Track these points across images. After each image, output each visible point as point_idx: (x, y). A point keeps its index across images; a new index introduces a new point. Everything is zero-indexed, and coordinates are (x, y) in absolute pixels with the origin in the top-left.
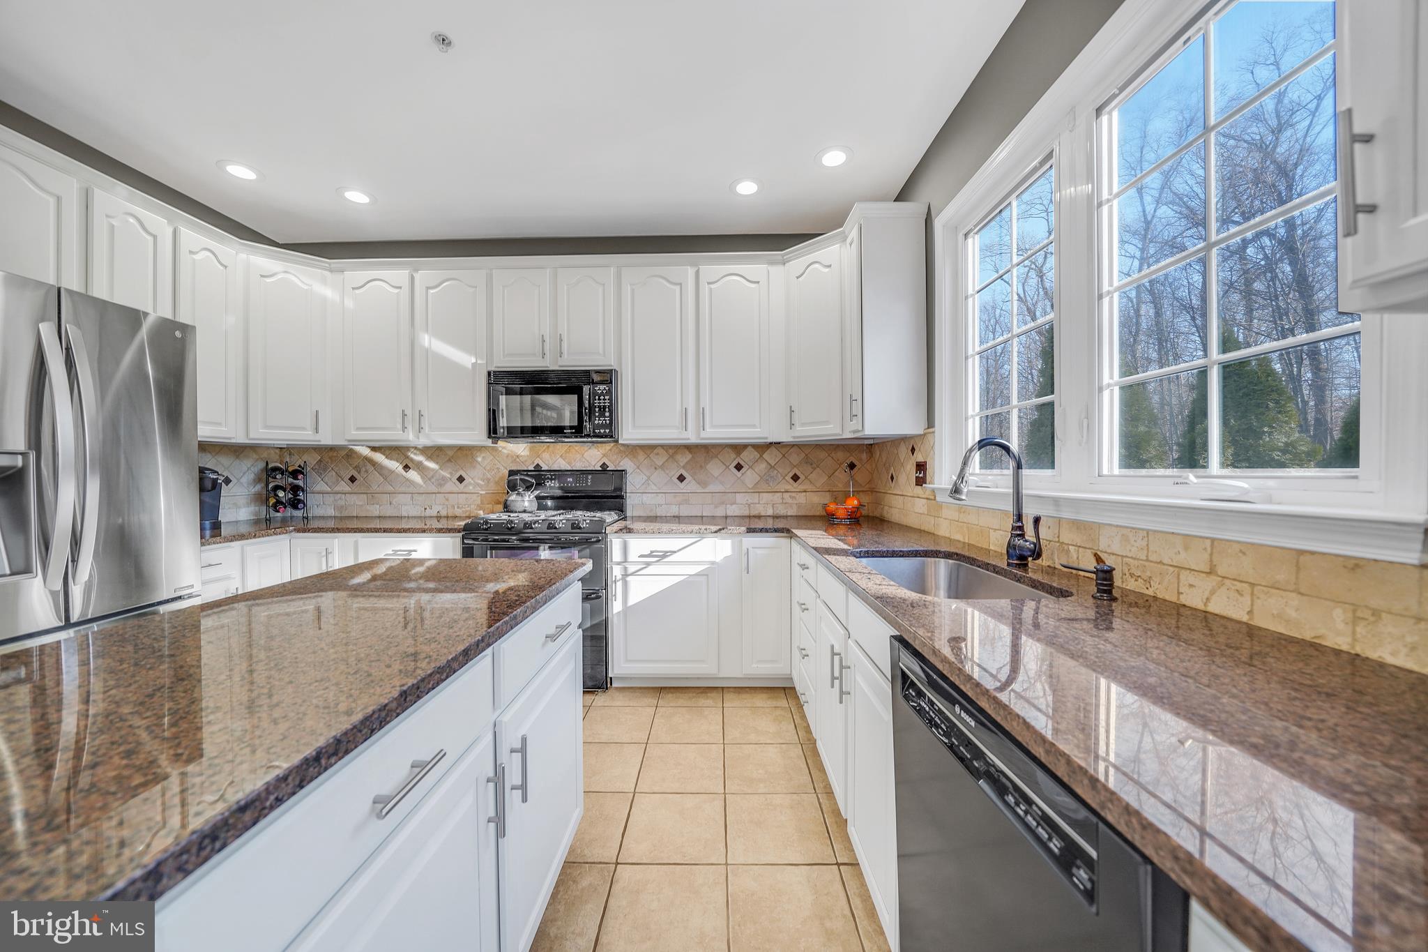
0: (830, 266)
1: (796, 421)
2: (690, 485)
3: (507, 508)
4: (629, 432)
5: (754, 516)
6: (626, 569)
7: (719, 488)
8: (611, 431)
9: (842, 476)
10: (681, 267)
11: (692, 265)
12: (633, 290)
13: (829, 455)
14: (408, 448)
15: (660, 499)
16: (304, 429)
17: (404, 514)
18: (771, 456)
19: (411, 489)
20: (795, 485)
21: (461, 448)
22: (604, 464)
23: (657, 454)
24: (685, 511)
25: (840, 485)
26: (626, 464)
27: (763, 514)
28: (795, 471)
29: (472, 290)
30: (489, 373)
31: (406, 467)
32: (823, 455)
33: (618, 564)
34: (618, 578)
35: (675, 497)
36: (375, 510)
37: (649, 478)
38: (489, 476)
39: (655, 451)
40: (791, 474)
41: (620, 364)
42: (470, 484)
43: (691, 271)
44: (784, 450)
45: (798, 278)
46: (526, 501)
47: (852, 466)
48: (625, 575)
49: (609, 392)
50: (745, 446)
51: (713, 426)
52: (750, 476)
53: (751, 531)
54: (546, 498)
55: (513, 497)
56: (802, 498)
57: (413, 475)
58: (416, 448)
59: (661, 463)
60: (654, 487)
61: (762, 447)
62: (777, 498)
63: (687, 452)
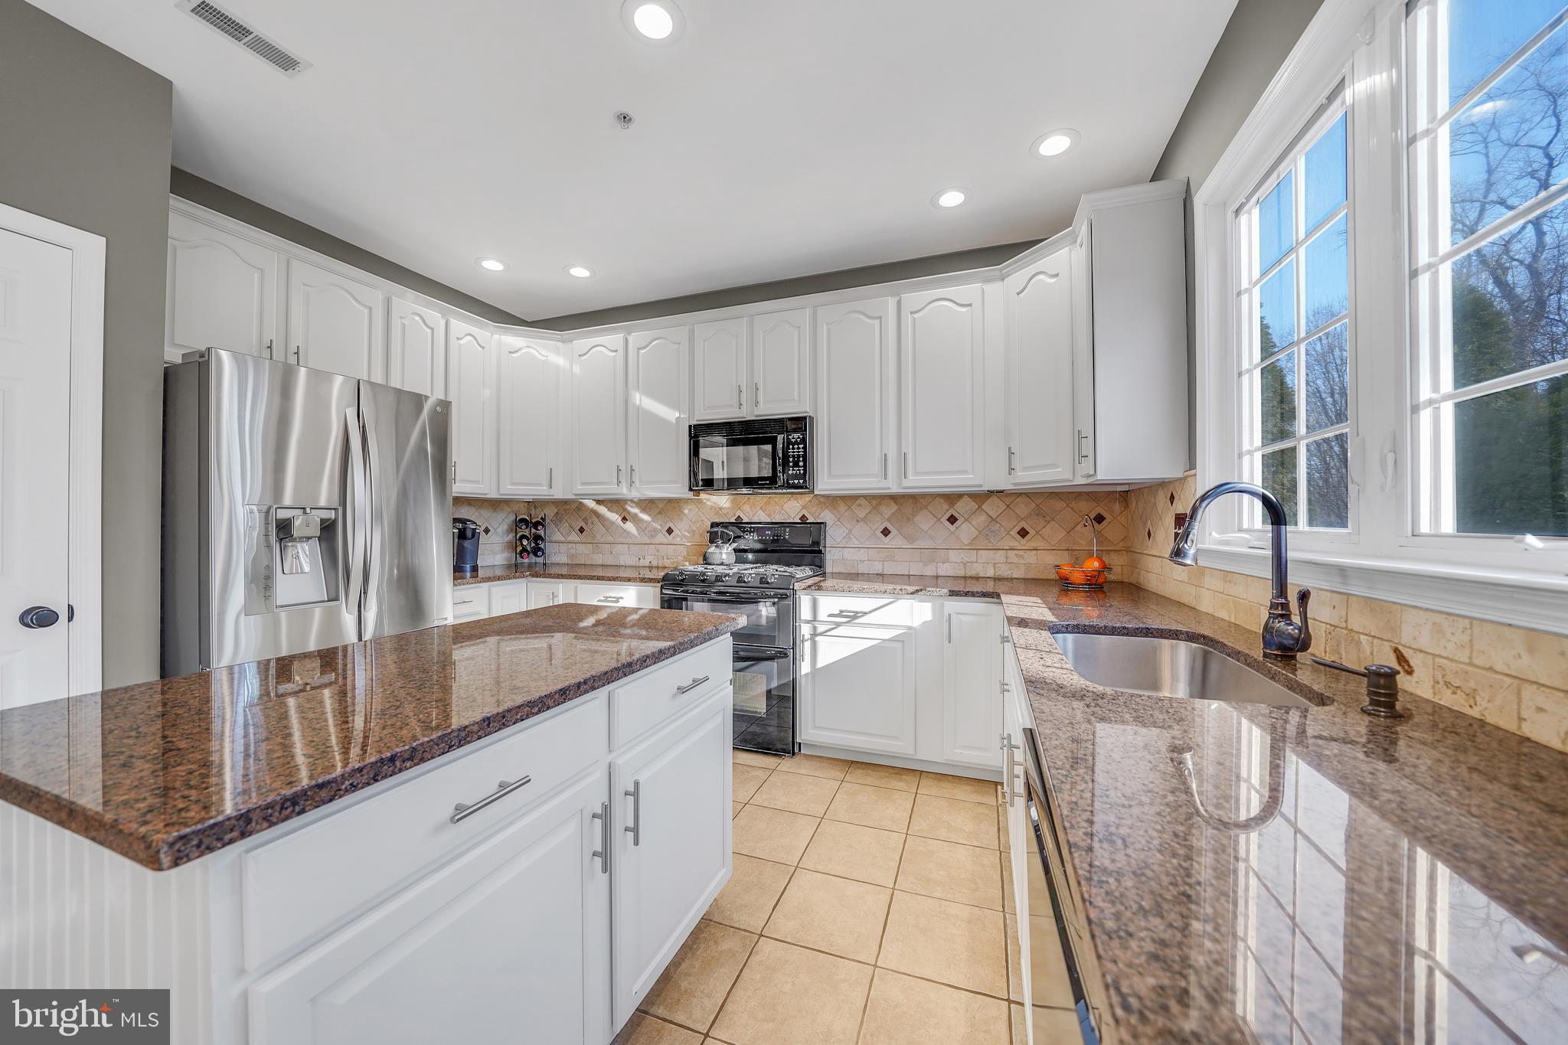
0: (1057, 275)
1: (1017, 464)
2: (895, 540)
3: (706, 560)
4: (825, 482)
5: (971, 577)
6: (815, 628)
7: (929, 544)
8: (805, 481)
9: (1086, 531)
10: (882, 299)
11: (893, 295)
12: (829, 330)
13: (1067, 506)
14: (625, 501)
15: (862, 555)
16: (541, 485)
17: (622, 563)
18: (993, 507)
19: (629, 540)
20: (1024, 541)
21: (670, 501)
22: (803, 516)
23: (860, 505)
24: (890, 568)
25: (1083, 542)
26: (826, 516)
27: (982, 575)
28: (1023, 524)
29: (676, 346)
30: (690, 426)
31: (624, 519)
32: (1059, 505)
33: (808, 622)
34: (806, 637)
35: (878, 552)
36: (599, 559)
37: (850, 531)
38: (694, 528)
39: (858, 502)
40: (1018, 528)
41: (816, 411)
42: (678, 535)
43: (891, 302)
44: (1008, 500)
45: (1018, 294)
46: (724, 553)
47: (1100, 519)
48: (814, 635)
49: (804, 441)
50: (960, 496)
51: (916, 473)
52: (966, 531)
53: (953, 593)
54: (745, 551)
55: (712, 549)
56: (1031, 558)
57: (629, 526)
58: (632, 501)
59: (862, 516)
60: (856, 542)
61: (981, 497)
62: (1000, 556)
63: (893, 503)
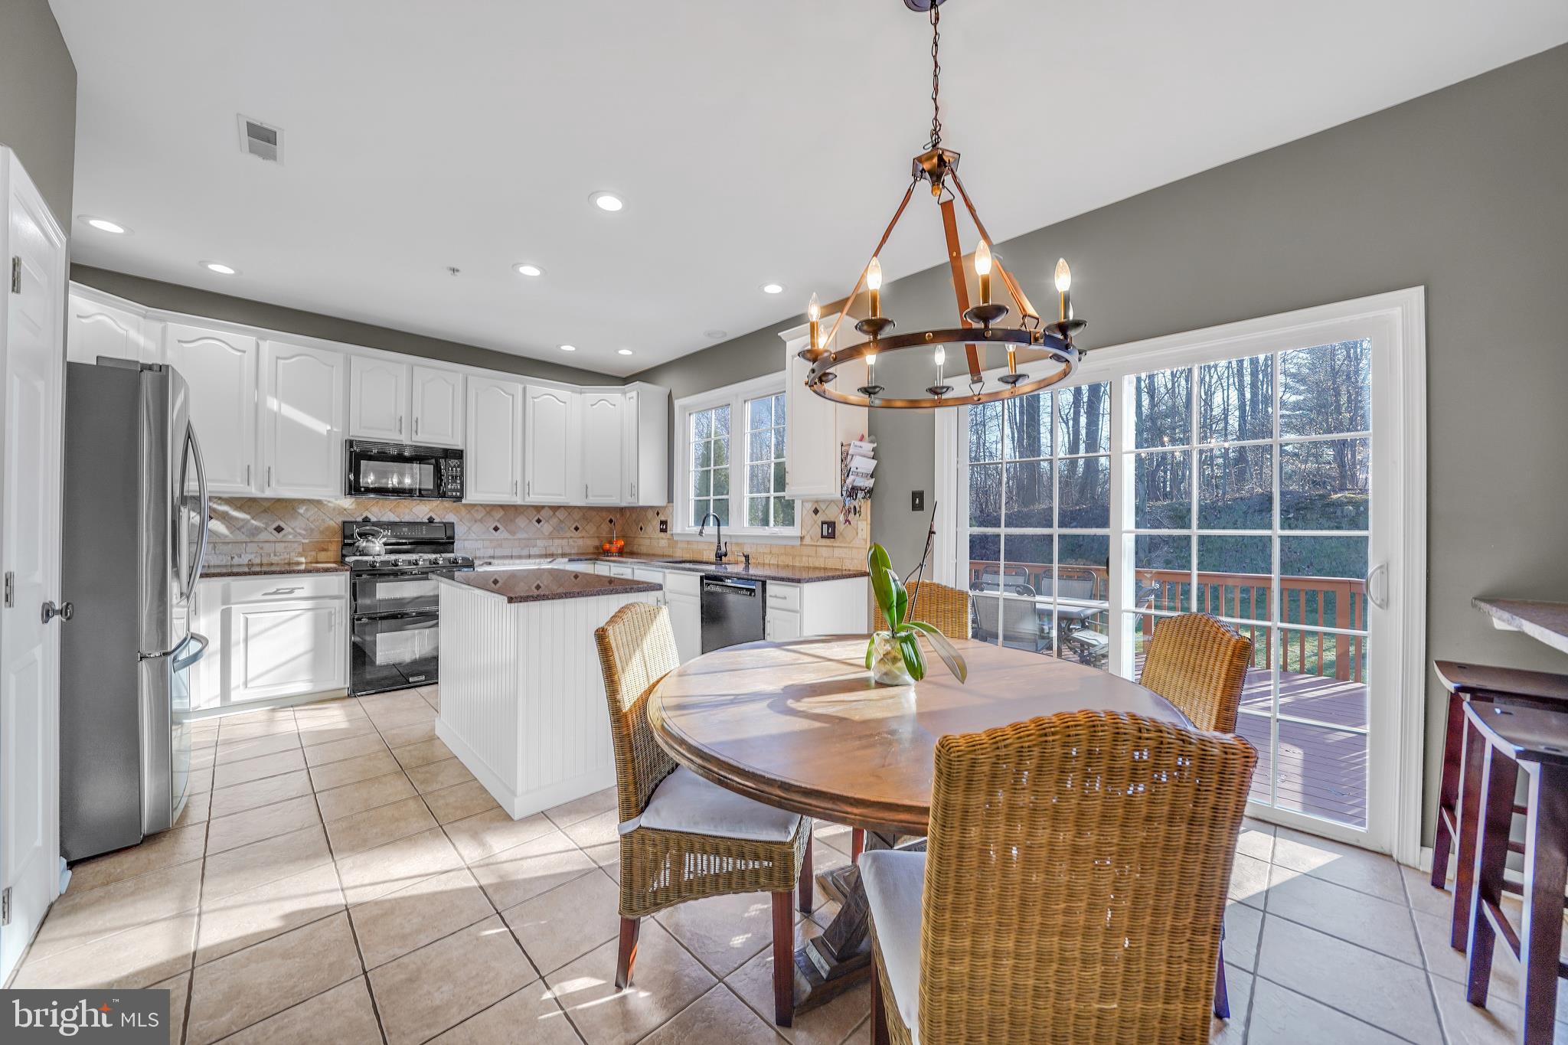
0: (614, 405)
1: (589, 494)
2: (502, 534)
4: (472, 496)
7: (524, 536)
8: (459, 494)
9: (606, 526)
10: (513, 384)
11: (522, 383)
12: (477, 394)
13: (597, 514)
15: (479, 544)
18: (561, 514)
20: (577, 533)
22: (431, 517)
23: (477, 510)
24: (500, 552)
25: (604, 533)
26: (456, 519)
27: (555, 552)
28: (577, 524)
29: (328, 368)
30: (347, 441)
32: (594, 513)
35: (490, 542)
37: (470, 528)
38: (313, 527)
39: (476, 508)
40: (574, 526)
41: (466, 446)
42: (290, 533)
43: (520, 387)
44: (569, 511)
45: (592, 405)
46: (375, 546)
47: (611, 521)
49: (460, 466)
50: (543, 507)
51: (534, 494)
52: (546, 527)
56: (580, 542)
59: (480, 517)
60: (473, 535)
61: (555, 509)
62: (564, 542)
63: (501, 510)
